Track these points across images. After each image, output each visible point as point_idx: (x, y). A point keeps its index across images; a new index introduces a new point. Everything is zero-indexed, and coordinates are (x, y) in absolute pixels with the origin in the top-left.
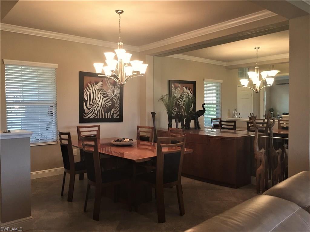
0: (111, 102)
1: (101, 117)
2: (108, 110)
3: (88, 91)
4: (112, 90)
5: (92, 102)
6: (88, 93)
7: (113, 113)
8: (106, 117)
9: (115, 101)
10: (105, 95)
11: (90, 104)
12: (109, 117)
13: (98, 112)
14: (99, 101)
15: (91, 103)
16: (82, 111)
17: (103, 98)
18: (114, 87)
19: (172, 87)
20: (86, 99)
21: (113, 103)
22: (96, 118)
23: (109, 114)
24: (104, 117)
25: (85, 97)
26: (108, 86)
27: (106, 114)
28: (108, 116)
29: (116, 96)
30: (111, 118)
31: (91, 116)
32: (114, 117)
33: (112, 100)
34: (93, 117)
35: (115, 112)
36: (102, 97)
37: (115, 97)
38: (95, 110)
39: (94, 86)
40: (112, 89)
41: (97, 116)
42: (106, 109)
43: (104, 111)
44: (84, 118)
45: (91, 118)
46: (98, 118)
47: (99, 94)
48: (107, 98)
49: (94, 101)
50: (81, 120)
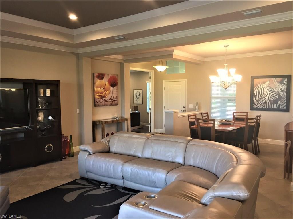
0: (277, 96)
1: (268, 107)
2: (275, 102)
3: (257, 89)
5: (261, 96)
6: (257, 90)
7: (280, 105)
8: (273, 107)
9: (282, 95)
10: (272, 91)
11: (258, 98)
12: (275, 108)
13: (265, 104)
14: (266, 96)
16: (252, 102)
17: (270, 94)
18: (281, 84)
20: (256, 94)
22: (264, 107)
23: (275, 105)
24: (270, 107)
25: (255, 93)
26: (275, 84)
27: (273, 105)
28: (275, 106)
30: (277, 108)
31: (259, 106)
32: (280, 108)
33: (278, 94)
34: (261, 106)
36: (269, 92)
37: (281, 92)
38: (262, 102)
39: (262, 85)
40: (279, 85)
41: (264, 106)
42: (272, 102)
44: (254, 107)
45: (259, 107)
46: (265, 107)
47: (266, 90)
48: (274, 93)
49: (262, 96)
50: (252, 108)
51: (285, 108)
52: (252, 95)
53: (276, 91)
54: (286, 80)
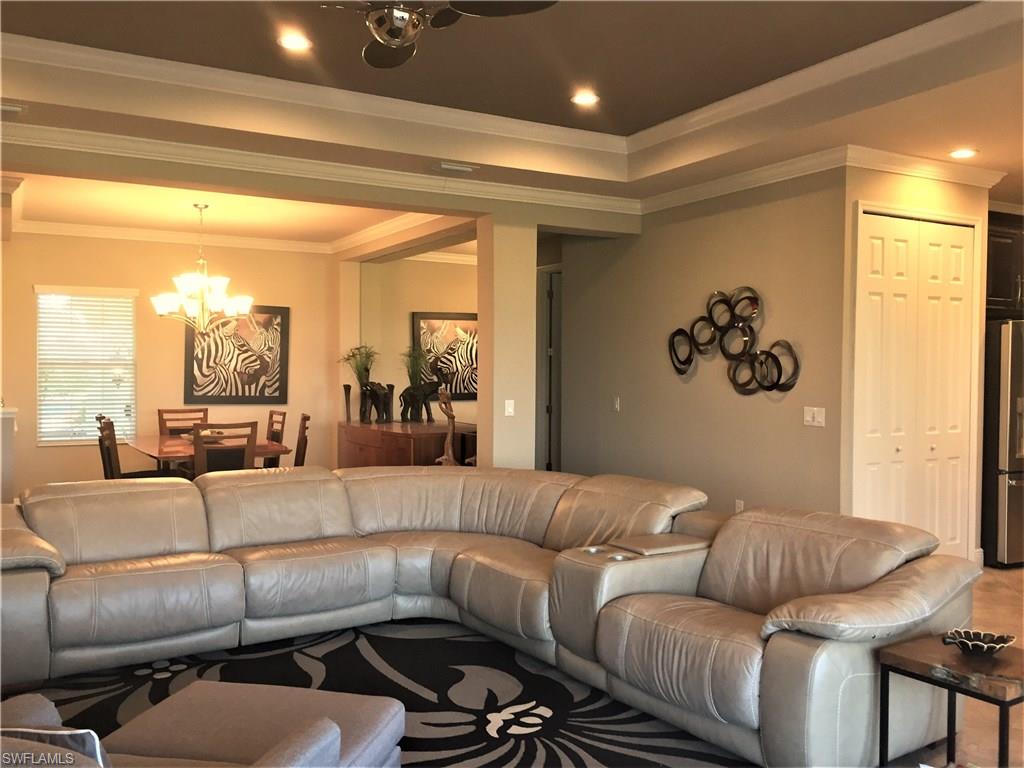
0: (258, 362)
1: (234, 394)
2: (253, 378)
3: (205, 340)
4: (262, 337)
5: (215, 362)
6: (205, 345)
7: (264, 386)
8: (247, 394)
9: (268, 359)
10: (243, 348)
11: (208, 367)
12: (253, 394)
13: (227, 383)
14: (230, 361)
15: (211, 364)
16: (190, 381)
17: (239, 355)
18: (267, 331)
19: (420, 328)
20: (200, 356)
22: (223, 394)
23: (253, 386)
24: (240, 394)
25: (198, 351)
26: (252, 329)
27: (247, 387)
28: (253, 391)
29: (270, 349)
30: (258, 394)
32: (266, 394)
33: (260, 357)
34: (215, 392)
35: (268, 384)
36: (237, 352)
37: (268, 353)
38: (219, 379)
39: (218, 329)
40: (261, 333)
41: (225, 390)
42: (245, 377)
43: (242, 381)
44: (196, 393)
45: (210, 394)
46: (228, 394)
47: (228, 346)
48: (250, 353)
49: (217, 361)
50: (189, 398)
51: (277, 394)
52: (190, 358)
53: (255, 348)
54: (279, 320)
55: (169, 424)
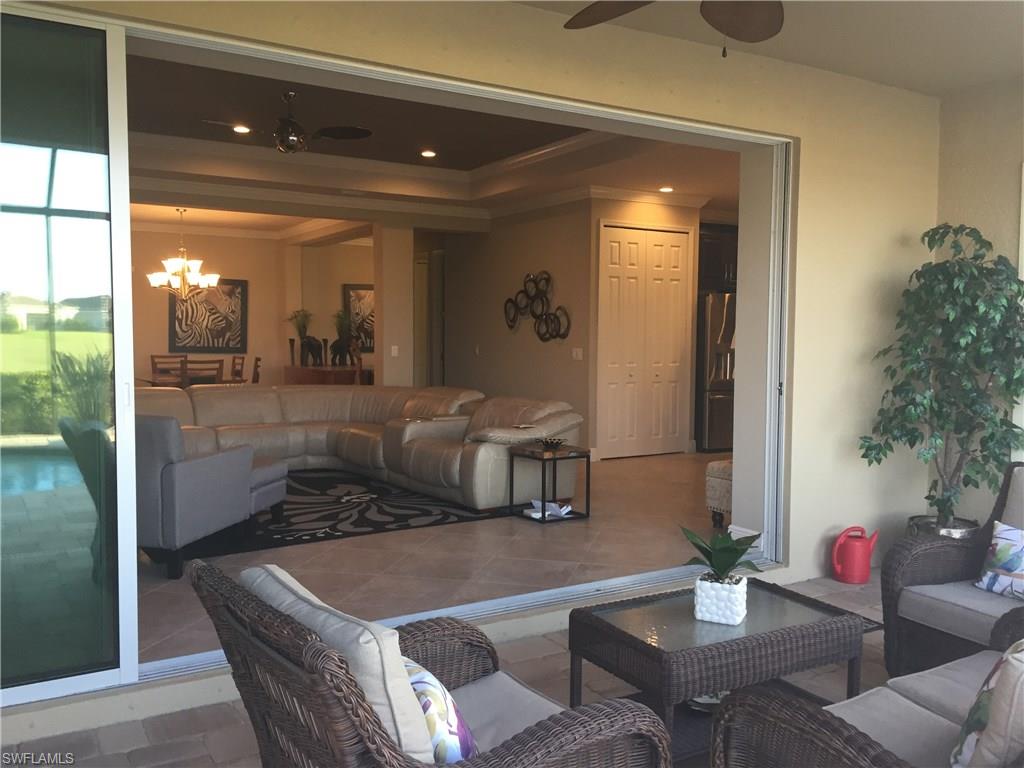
0: (224, 322)
1: (206, 345)
2: (221, 333)
3: (183, 305)
4: (227, 303)
5: (191, 321)
6: (184, 308)
7: (229, 339)
8: (216, 345)
9: (232, 320)
10: (213, 311)
11: (186, 324)
12: (220, 346)
13: (200, 336)
14: (203, 320)
15: (189, 322)
16: (173, 334)
17: (209, 316)
18: (231, 298)
19: (350, 297)
20: (180, 317)
21: (229, 325)
22: (198, 345)
23: (221, 340)
24: (211, 345)
25: (179, 314)
26: (220, 297)
27: (216, 340)
28: (220, 343)
29: (233, 312)
30: (224, 346)
31: (189, 342)
32: (231, 346)
33: (226, 318)
34: (192, 344)
35: (232, 338)
36: (208, 314)
37: (231, 314)
38: (195, 334)
40: (226, 300)
41: (199, 342)
42: (215, 333)
43: (211, 334)
44: (178, 344)
45: (188, 345)
46: (202, 345)
47: (202, 309)
48: (217, 315)
50: (173, 348)
51: (239, 346)
52: (173, 317)
53: (222, 311)
54: (239, 290)
55: (159, 366)
